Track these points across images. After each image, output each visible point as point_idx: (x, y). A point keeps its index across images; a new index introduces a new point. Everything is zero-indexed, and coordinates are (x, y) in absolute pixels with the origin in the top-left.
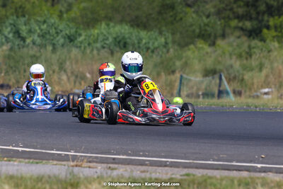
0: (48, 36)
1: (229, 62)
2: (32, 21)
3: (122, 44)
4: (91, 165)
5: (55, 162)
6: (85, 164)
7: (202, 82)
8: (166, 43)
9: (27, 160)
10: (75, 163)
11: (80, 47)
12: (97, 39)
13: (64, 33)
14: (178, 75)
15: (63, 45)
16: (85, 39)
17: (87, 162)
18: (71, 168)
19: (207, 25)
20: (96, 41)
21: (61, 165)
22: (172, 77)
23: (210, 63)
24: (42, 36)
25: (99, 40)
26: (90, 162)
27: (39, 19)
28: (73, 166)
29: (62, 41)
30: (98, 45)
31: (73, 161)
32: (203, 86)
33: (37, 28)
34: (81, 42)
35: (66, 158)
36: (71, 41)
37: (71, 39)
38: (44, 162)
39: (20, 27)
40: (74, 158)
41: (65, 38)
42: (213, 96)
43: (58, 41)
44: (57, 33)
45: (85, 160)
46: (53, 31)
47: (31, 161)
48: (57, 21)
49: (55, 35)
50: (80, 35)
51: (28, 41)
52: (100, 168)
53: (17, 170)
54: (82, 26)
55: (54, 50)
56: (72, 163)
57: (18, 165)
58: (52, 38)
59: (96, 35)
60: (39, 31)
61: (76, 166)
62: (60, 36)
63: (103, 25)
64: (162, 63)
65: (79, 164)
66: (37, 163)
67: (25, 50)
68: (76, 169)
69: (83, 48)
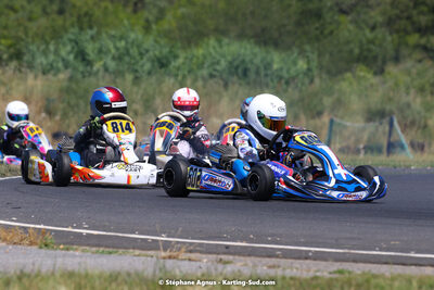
0: (127, 59)
1: (405, 99)
2: (104, 35)
3: (240, 70)
4: (193, 256)
5: (137, 252)
6: (183, 255)
7: (363, 129)
8: (309, 69)
9: (94, 249)
10: (168, 253)
11: (177, 75)
12: (203, 63)
13: (151, 53)
14: (326, 119)
15: (149, 73)
16: (184, 64)
17: (186, 252)
18: (162, 261)
19: (371, 42)
20: (201, 66)
21: (147, 256)
22: (317, 122)
23: (375, 99)
24: (119, 59)
25: (206, 66)
26: (191, 252)
27: (113, 32)
28: (164, 258)
29: (148, 66)
30: (205, 72)
31: (165, 250)
32: (365, 136)
33: (111, 46)
34: (178, 69)
35: (154, 246)
36: (162, 65)
37: (162, 63)
38: (121, 251)
39: (86, 44)
40: (167, 246)
41: (153, 61)
42: (379, 150)
43: (142, 66)
44: (141, 54)
45: (183, 250)
46: (134, 51)
47: (101, 249)
48: (140, 36)
49: (138, 58)
50: (176, 57)
51: (98, 66)
52: (206, 261)
53: (79, 263)
54: (179, 45)
55: (137, 80)
56: (163, 254)
57: (81, 257)
58: (133, 61)
59: (201, 58)
60: (113, 51)
61: (170, 257)
62: (145, 59)
63: (212, 42)
64: (302, 100)
65: (175, 254)
66: (110, 253)
67: (93, 80)
68: (169, 263)
69: (180, 78)
